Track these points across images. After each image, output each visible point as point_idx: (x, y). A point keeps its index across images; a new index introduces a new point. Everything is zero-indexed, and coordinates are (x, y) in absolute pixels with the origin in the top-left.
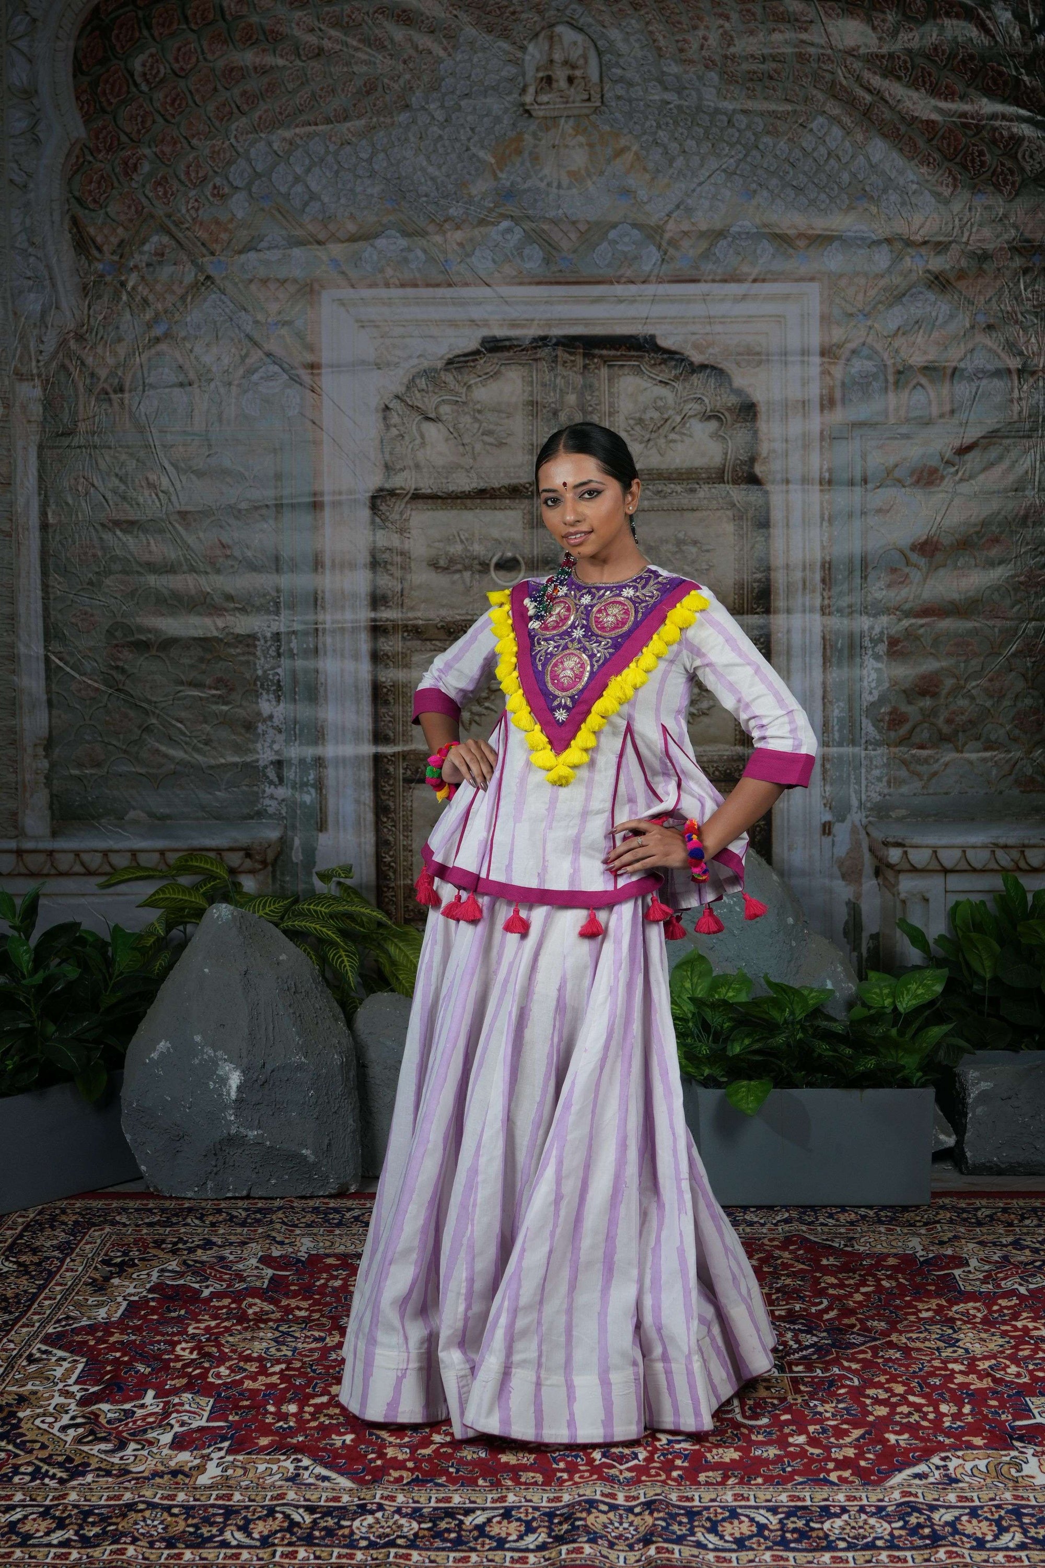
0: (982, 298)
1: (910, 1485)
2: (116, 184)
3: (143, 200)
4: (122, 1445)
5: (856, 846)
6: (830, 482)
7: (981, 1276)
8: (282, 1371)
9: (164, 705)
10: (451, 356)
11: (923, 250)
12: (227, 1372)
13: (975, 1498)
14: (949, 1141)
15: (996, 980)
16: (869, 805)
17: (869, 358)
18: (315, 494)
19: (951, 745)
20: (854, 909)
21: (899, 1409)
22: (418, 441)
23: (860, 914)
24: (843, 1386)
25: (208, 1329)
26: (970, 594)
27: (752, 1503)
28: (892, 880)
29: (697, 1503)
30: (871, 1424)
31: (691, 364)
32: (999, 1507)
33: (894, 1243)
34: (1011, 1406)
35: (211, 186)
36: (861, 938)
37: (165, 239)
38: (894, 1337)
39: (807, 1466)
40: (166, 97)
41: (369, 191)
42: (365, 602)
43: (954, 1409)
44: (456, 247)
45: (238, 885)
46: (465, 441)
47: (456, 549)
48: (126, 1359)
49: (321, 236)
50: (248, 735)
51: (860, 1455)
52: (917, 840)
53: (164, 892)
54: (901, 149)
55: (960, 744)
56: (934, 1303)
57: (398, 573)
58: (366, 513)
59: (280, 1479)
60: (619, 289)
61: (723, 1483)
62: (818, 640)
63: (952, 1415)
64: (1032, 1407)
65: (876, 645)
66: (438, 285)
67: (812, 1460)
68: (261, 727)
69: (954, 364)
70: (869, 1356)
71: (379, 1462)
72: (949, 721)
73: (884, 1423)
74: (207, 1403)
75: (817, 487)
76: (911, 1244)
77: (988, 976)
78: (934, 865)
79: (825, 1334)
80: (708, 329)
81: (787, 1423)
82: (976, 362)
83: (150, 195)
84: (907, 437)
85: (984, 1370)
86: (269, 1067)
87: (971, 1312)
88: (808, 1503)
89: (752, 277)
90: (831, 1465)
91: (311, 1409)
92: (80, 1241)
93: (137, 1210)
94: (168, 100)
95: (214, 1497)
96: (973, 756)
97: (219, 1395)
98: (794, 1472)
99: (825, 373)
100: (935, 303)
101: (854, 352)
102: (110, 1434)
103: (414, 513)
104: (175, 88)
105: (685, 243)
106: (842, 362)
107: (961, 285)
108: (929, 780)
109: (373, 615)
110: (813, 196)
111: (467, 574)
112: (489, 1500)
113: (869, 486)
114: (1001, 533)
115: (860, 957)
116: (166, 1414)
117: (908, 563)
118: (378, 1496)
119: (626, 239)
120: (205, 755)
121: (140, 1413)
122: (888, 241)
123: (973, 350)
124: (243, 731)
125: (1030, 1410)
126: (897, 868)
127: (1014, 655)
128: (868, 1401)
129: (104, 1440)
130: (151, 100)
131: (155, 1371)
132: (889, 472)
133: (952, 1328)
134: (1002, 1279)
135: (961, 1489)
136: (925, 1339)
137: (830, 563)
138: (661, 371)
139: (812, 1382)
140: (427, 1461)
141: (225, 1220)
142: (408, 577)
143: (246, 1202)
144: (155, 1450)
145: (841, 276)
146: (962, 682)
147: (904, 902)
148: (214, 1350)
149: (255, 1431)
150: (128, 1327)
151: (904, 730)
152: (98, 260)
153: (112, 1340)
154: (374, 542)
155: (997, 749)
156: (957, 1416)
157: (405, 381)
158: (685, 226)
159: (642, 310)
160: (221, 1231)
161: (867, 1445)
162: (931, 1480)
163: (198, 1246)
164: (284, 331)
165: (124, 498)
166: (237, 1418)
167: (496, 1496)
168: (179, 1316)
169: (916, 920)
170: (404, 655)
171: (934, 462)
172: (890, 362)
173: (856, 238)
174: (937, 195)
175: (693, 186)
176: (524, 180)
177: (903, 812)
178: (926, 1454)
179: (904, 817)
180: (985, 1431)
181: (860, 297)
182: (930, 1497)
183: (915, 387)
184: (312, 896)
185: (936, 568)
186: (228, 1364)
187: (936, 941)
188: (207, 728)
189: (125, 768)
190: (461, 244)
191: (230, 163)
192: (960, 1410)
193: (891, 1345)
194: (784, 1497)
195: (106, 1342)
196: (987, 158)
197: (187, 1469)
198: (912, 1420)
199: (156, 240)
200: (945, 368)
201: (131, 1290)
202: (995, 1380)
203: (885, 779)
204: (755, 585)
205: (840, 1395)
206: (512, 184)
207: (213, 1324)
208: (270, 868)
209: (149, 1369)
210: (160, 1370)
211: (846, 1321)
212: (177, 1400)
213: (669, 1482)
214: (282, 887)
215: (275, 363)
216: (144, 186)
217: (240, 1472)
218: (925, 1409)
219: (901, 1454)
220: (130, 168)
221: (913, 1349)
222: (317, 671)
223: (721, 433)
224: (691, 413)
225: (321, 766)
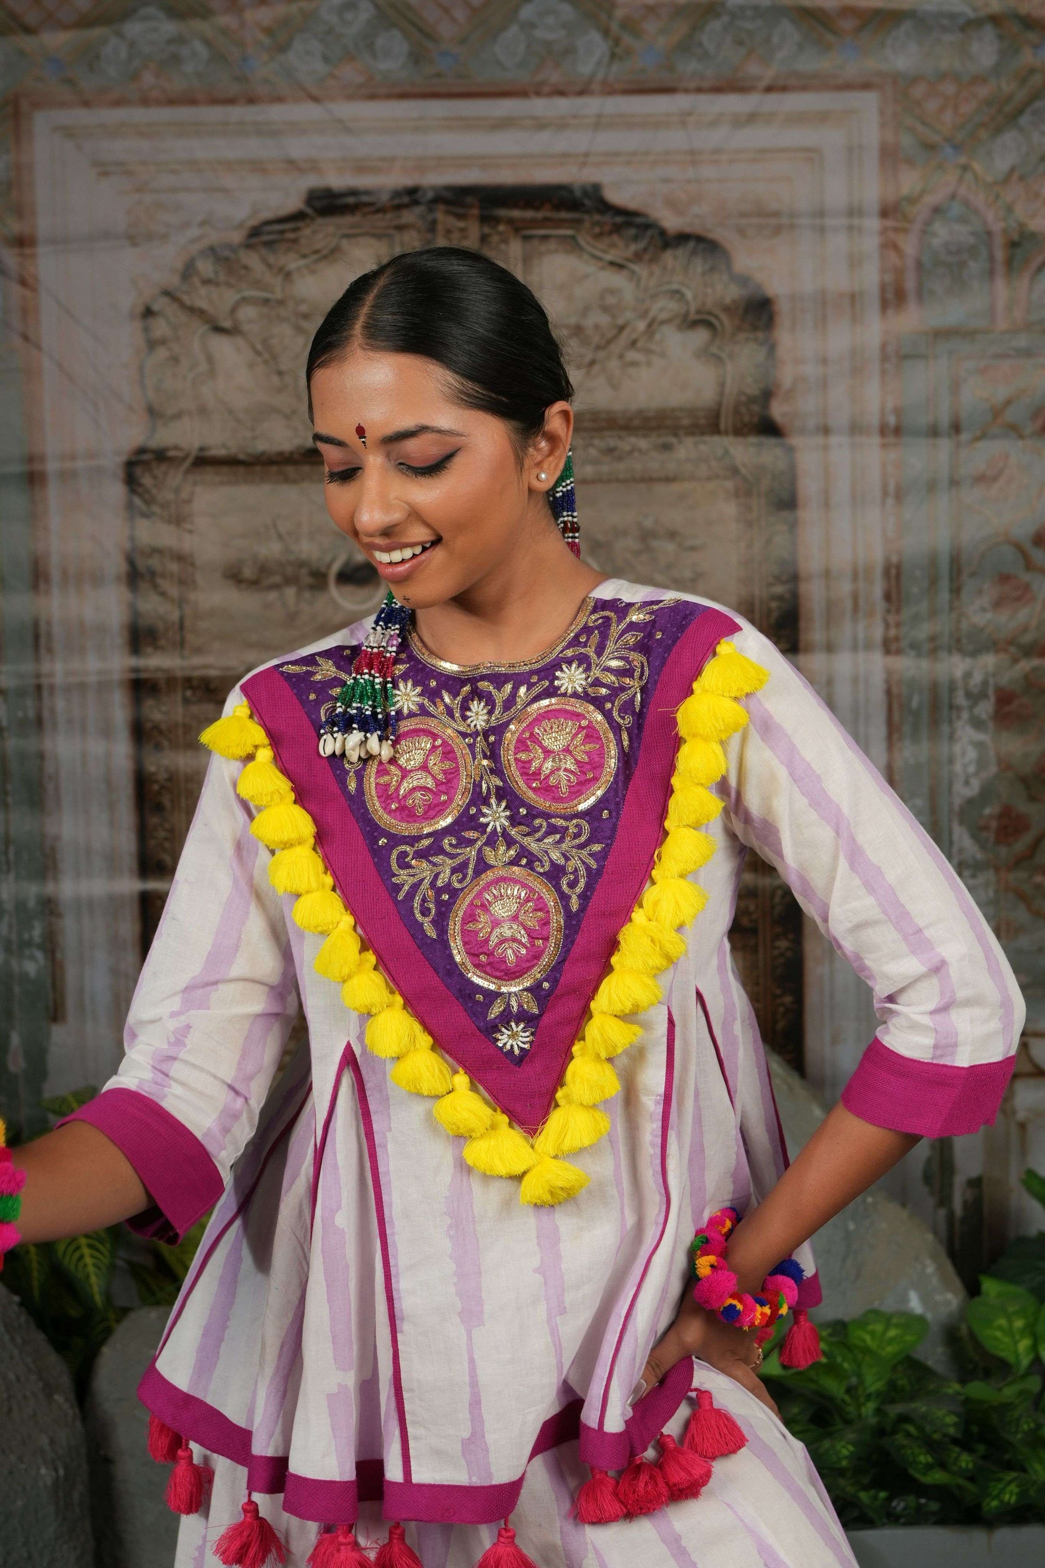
6: (898, 431)
10: (254, 222)
17: (962, 220)
18: (31, 459)
22: (203, 367)
23: (951, 1151)
31: (663, 232)
36: (951, 1185)
42: (118, 639)
44: (262, 37)
46: (283, 367)
47: (271, 550)
49: (31, 18)
57: (174, 591)
58: (116, 491)
60: (539, 106)
62: (878, 695)
65: (975, 704)
66: (231, 101)
75: (876, 440)
80: (691, 172)
84: (1027, 353)
89: (764, 83)
99: (889, 246)
101: (937, 210)
103: (199, 490)
106: (917, 227)
109: (133, 662)
111: (290, 592)
113: (964, 437)
115: (951, 1216)
117: (1029, 565)
119: (550, 20)
122: (995, 20)
132: (996, 412)
137: (899, 567)
138: (613, 245)
142: (192, 596)
145: (915, 80)
147: (1022, 1126)
151: (1021, 845)
154: (132, 539)
157: (179, 265)
159: (578, 141)
170: (187, 729)
172: (997, 227)
173: (940, 15)
181: (948, 116)
190: (268, 30)
204: (774, 605)
222: (41, 756)
223: (714, 350)
224: (664, 316)
225: (52, 913)
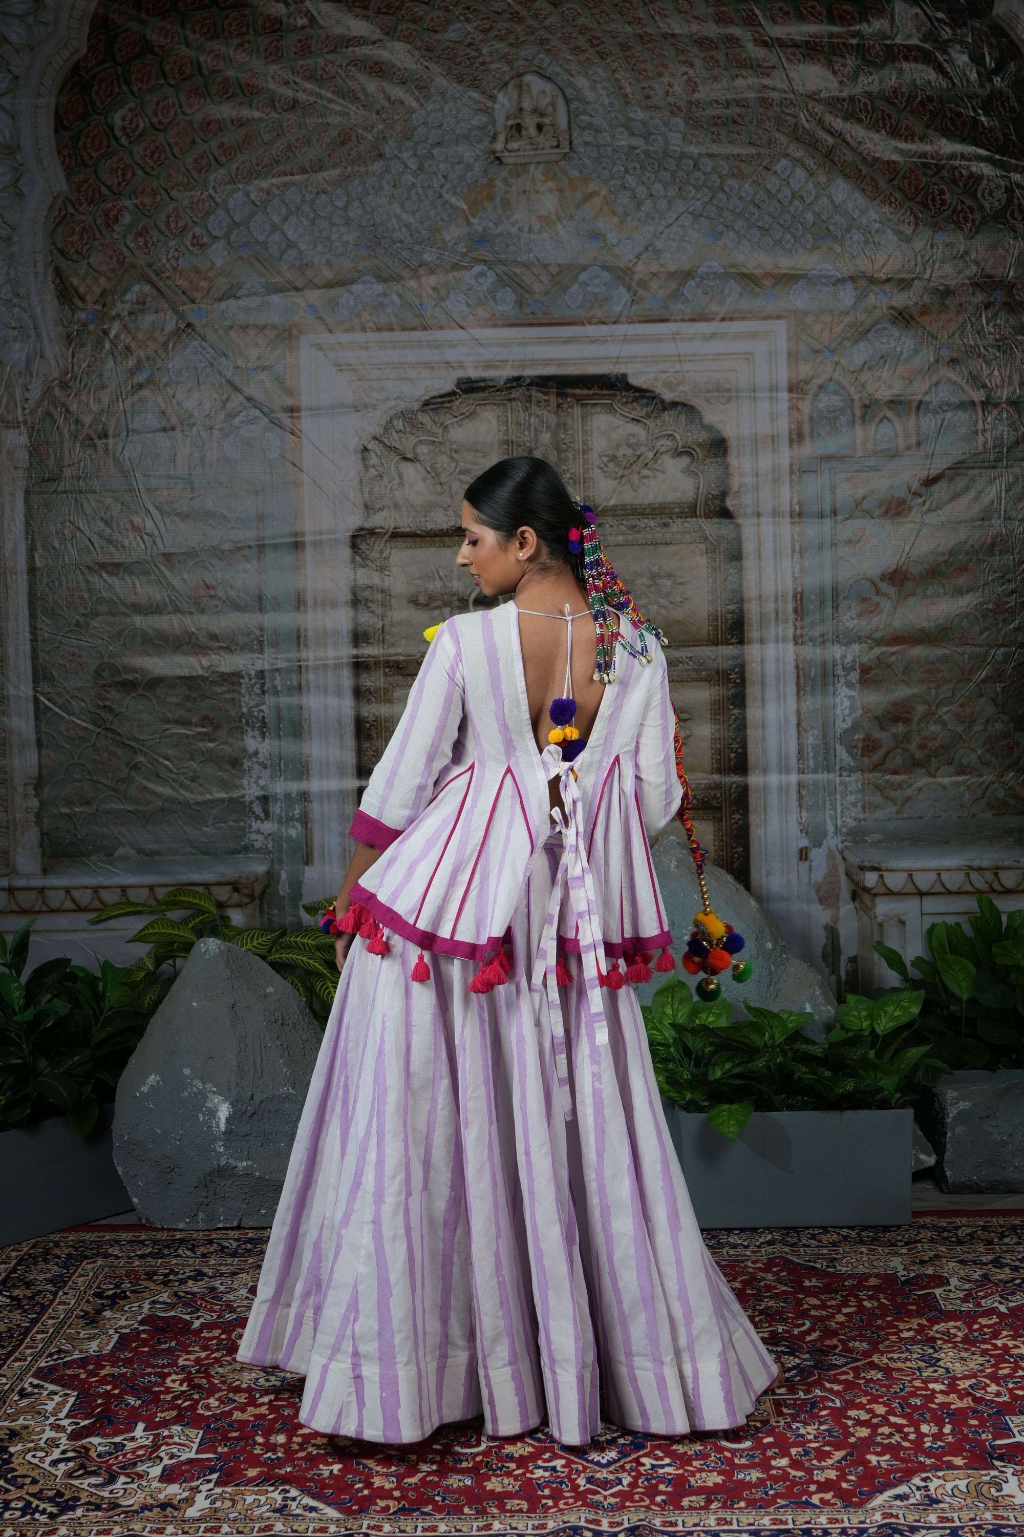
0: (945, 332)
1: (891, 1507)
2: (98, 235)
3: (125, 250)
4: (112, 1479)
5: (832, 872)
6: (800, 515)
7: (961, 1295)
8: (271, 1401)
9: (152, 743)
10: (427, 398)
11: (887, 287)
12: (217, 1403)
13: (956, 1519)
14: (930, 1160)
15: (973, 1001)
16: (844, 830)
17: (836, 393)
18: (296, 534)
19: (924, 770)
20: (832, 932)
21: (880, 1430)
22: (396, 481)
23: (838, 938)
24: (825, 1408)
25: (198, 1361)
26: (941, 621)
27: (735, 1527)
28: (869, 904)
29: (680, 1528)
30: (852, 1445)
31: (662, 401)
32: (979, 1527)
33: (875, 1263)
34: (991, 1425)
35: (190, 235)
36: (839, 960)
37: (147, 288)
38: (875, 1358)
39: (789, 1489)
40: (146, 150)
41: (345, 238)
42: (347, 638)
43: (935, 1430)
44: (430, 292)
45: (225, 919)
46: (443, 480)
47: (436, 586)
48: (117, 1392)
49: (299, 283)
50: (233, 772)
51: (842, 1477)
52: (893, 864)
53: (153, 928)
54: (863, 190)
55: (933, 769)
56: (915, 1323)
57: (379, 611)
58: (345, 552)
59: (268, 1511)
60: (591, 330)
61: (706, 1508)
62: (791, 669)
63: (933, 1435)
64: (1012, 1425)
65: (848, 674)
66: (414, 329)
67: (794, 1483)
68: (247, 764)
69: (919, 398)
70: (850, 1377)
71: (366, 1492)
72: (921, 747)
73: (866, 1444)
74: (197, 1435)
75: (788, 520)
76: (892, 1264)
77: (965, 997)
78: (910, 888)
79: (807, 1356)
80: (678, 367)
81: (770, 1445)
82: (941, 395)
83: (132, 245)
84: (874, 469)
85: (964, 1389)
86: (257, 1099)
87: (952, 1331)
88: (791, 1526)
89: (721, 316)
90: (813, 1488)
91: (299, 1440)
92: (73, 1274)
93: (129, 1242)
94: (148, 153)
95: (202, 1529)
96: (946, 781)
97: (208, 1427)
98: (777, 1495)
99: (793, 408)
100: (899, 339)
101: (821, 387)
102: (100, 1468)
103: (393, 551)
104: (154, 141)
105: (654, 284)
106: (809, 397)
107: (924, 320)
108: (903, 805)
109: (354, 652)
110: (777, 236)
112: (475, 1528)
113: (839, 518)
114: (970, 561)
115: (838, 980)
116: (156, 1447)
117: (878, 592)
118: (365, 1526)
119: (597, 281)
120: (192, 792)
121: (130, 1445)
122: (852, 279)
123: (937, 384)
124: (229, 767)
125: (1010, 1429)
126: (874, 891)
127: (983, 681)
128: (850, 1423)
129: (94, 1473)
130: (131, 153)
131: (145, 1403)
132: (858, 504)
133: (933, 1347)
134: (982, 1298)
135: (942, 1509)
136: (907, 1359)
137: (801, 594)
138: (633, 409)
139: (795, 1404)
140: (413, 1490)
141: (216, 1251)
142: (389, 614)
143: (237, 1232)
144: (144, 1483)
145: (807, 313)
146: (934, 708)
147: (881, 925)
148: (204, 1381)
149: (243, 1462)
150: (119, 1360)
151: (877, 756)
152: (82, 310)
153: (103, 1372)
154: (355, 580)
155: (970, 773)
156: (938, 1437)
157: (383, 422)
158: (654, 268)
159: (613, 350)
160: (213, 1262)
161: (847, 1466)
162: (912, 1501)
163: (189, 1277)
164: (263, 376)
165: (110, 541)
166: (226, 1449)
167: (481, 1524)
168: (170, 1347)
169: (892, 943)
170: (386, 691)
171: (902, 493)
172: (856, 397)
173: (821, 276)
174: (899, 233)
175: (660, 229)
176: (496, 225)
177: (878, 837)
178: (907, 1475)
179: (879, 842)
180: (966, 1450)
181: (826, 334)
182: (911, 1518)
183: (881, 421)
184: (299, 928)
185: (906, 597)
186: (217, 1396)
187: (914, 964)
188: (194, 765)
189: (114, 806)
190: (435, 289)
191: (208, 213)
192: (940, 1430)
193: (873, 1366)
194: (766, 1521)
195: (97, 1375)
196: (947, 196)
197: (176, 1502)
198: (893, 1441)
199: (138, 289)
200: (910, 401)
201: (123, 1322)
202: (976, 1400)
203: (860, 805)
204: (729, 616)
205: (822, 1416)
206: (484, 230)
207: (203, 1355)
208: (257, 902)
209: (139, 1402)
210: (150, 1403)
211: (828, 1342)
212: (166, 1433)
213: (653, 1507)
214: (270, 920)
215: (255, 407)
216: (125, 237)
217: (228, 1504)
218: (906, 1430)
219: (883, 1476)
220: (111, 220)
221: (894, 1369)
222: (300, 708)
223: (692, 468)
224: (663, 449)
225: (306, 800)
